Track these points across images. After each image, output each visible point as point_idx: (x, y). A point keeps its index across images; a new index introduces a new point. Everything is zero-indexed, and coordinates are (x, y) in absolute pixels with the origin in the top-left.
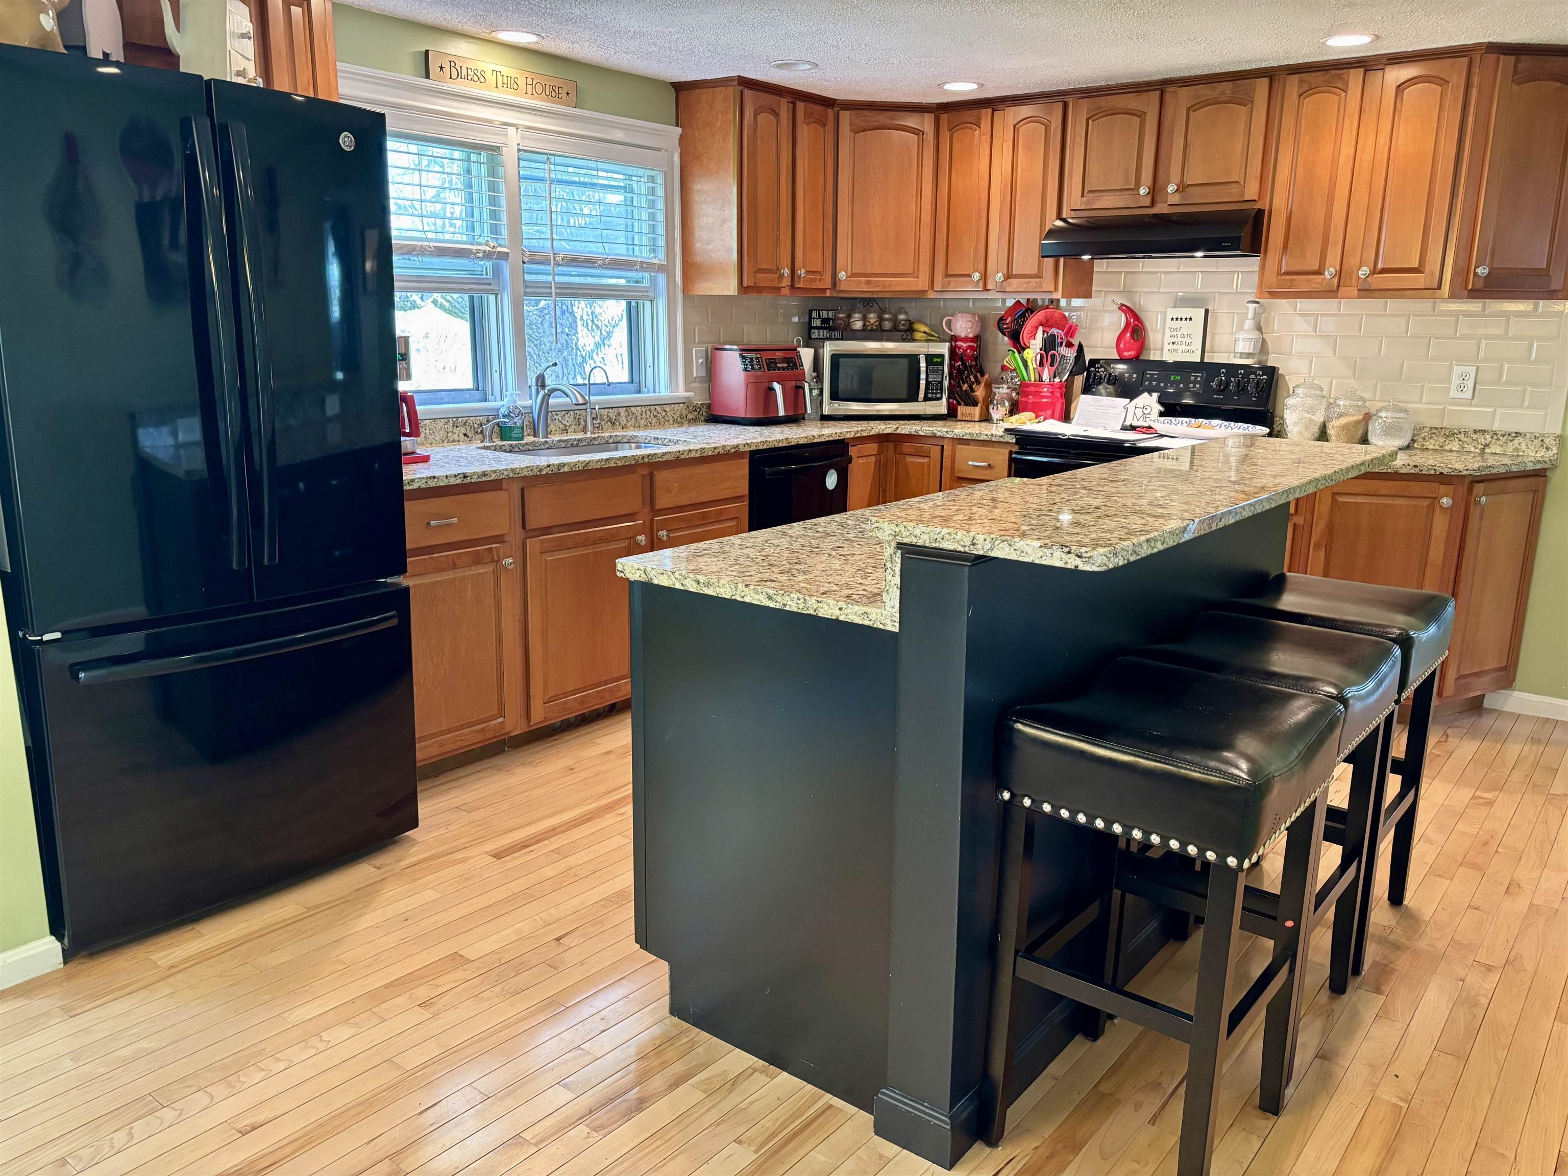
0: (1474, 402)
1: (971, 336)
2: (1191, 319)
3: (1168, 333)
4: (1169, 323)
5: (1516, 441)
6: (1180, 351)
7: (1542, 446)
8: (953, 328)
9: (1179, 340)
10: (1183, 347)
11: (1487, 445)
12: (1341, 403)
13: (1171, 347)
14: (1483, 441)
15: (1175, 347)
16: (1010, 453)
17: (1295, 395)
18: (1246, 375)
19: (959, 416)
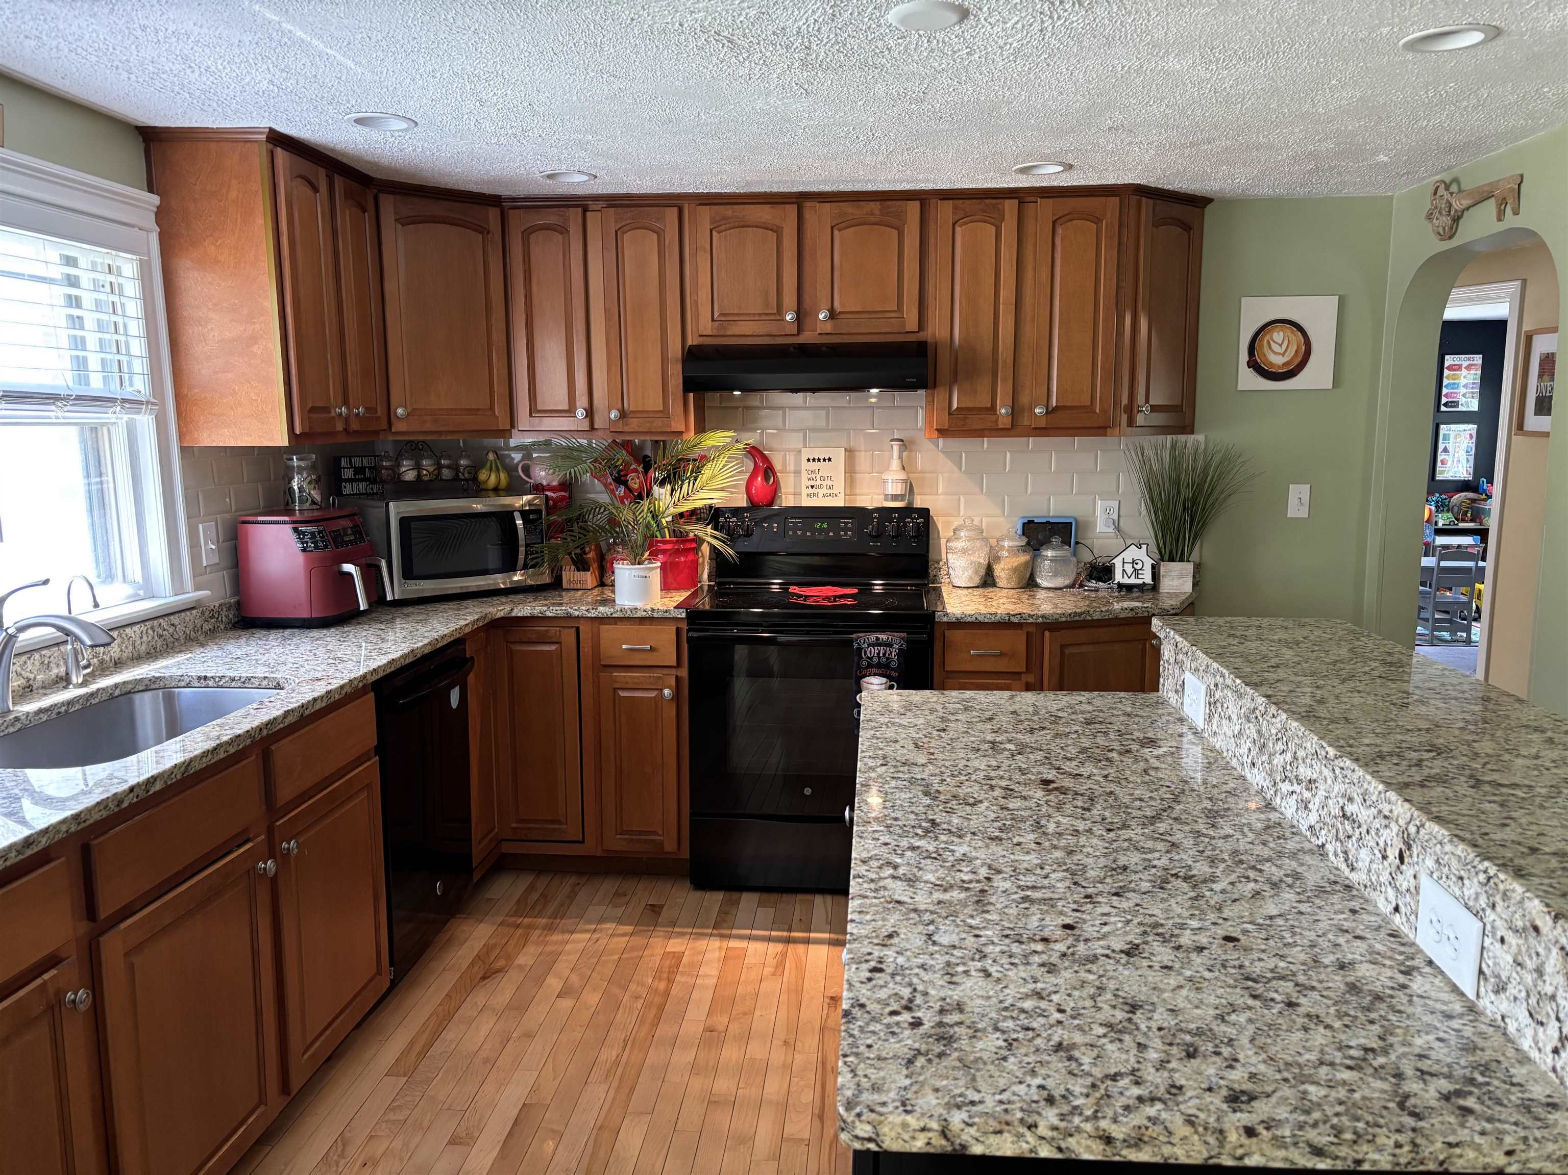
1: (555, 483)
2: (830, 460)
3: (804, 476)
4: (805, 465)
6: (820, 495)
8: (532, 475)
9: (818, 483)
10: (824, 491)
12: (1006, 543)
13: (810, 491)
15: (814, 490)
16: (678, 631)
17: (957, 539)
18: (901, 519)
19: (565, 585)
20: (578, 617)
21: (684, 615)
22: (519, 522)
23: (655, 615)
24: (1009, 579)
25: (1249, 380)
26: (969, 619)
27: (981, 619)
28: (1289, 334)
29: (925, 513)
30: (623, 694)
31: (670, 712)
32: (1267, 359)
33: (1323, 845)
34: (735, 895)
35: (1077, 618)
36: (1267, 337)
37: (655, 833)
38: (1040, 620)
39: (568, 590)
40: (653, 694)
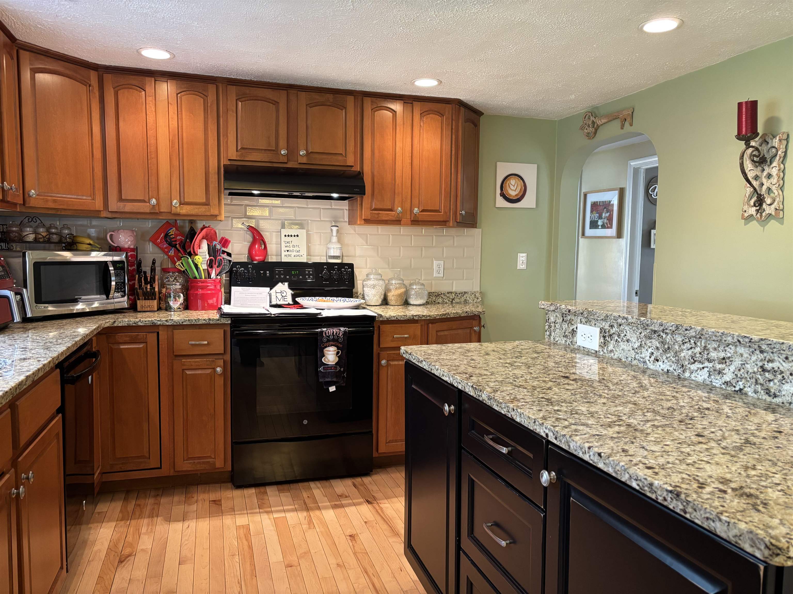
0: (444, 278)
2: (297, 236)
3: (283, 245)
4: (283, 239)
5: (465, 296)
6: (293, 256)
7: (475, 297)
8: (116, 241)
9: (291, 249)
10: (295, 253)
11: (453, 299)
12: (394, 282)
13: (287, 253)
14: (452, 297)
15: (289, 253)
16: (225, 332)
17: (369, 279)
18: (339, 269)
19: (139, 308)
20: (160, 325)
21: (229, 322)
22: (111, 268)
23: (211, 322)
24: (396, 301)
25: (501, 202)
26: (393, 319)
27: (399, 318)
28: (518, 181)
29: (351, 266)
30: (188, 372)
31: (220, 382)
32: (508, 193)
33: (741, 390)
34: (262, 489)
35: (444, 317)
36: (508, 182)
37: (210, 457)
38: (428, 318)
39: (140, 312)
40: (209, 371)
